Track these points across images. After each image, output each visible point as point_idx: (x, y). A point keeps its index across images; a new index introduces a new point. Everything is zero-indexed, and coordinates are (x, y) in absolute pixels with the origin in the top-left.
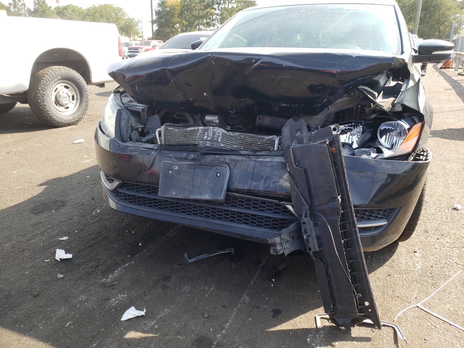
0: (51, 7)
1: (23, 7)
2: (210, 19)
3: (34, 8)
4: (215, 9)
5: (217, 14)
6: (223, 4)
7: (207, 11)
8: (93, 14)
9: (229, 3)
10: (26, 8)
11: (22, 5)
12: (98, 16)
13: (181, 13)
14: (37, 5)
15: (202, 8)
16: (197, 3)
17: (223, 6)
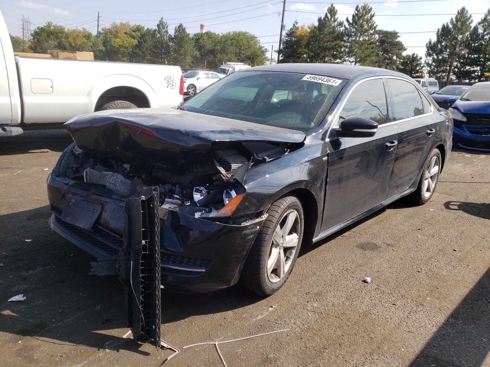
0: (189, 35)
1: (166, 33)
2: (337, 51)
3: (175, 34)
4: (344, 41)
5: (346, 47)
6: (354, 36)
7: (336, 42)
8: (224, 42)
9: (361, 35)
10: (168, 35)
11: (165, 32)
12: (228, 44)
13: (308, 43)
14: (178, 32)
15: (331, 40)
16: (326, 34)
17: (354, 39)
